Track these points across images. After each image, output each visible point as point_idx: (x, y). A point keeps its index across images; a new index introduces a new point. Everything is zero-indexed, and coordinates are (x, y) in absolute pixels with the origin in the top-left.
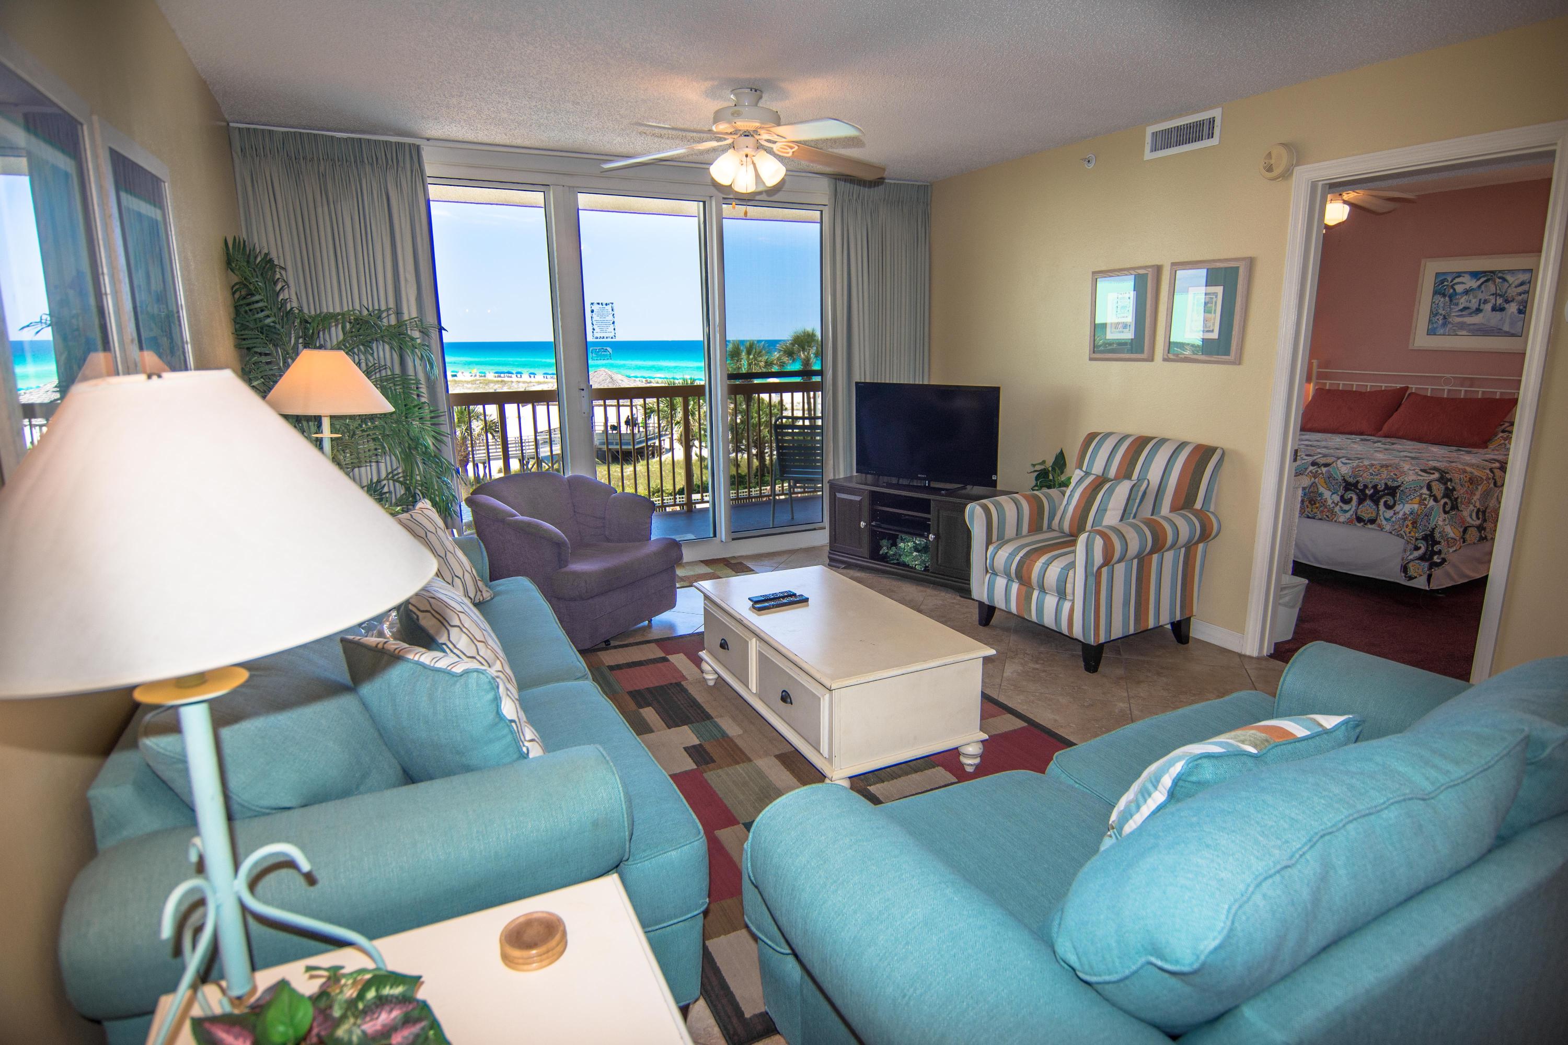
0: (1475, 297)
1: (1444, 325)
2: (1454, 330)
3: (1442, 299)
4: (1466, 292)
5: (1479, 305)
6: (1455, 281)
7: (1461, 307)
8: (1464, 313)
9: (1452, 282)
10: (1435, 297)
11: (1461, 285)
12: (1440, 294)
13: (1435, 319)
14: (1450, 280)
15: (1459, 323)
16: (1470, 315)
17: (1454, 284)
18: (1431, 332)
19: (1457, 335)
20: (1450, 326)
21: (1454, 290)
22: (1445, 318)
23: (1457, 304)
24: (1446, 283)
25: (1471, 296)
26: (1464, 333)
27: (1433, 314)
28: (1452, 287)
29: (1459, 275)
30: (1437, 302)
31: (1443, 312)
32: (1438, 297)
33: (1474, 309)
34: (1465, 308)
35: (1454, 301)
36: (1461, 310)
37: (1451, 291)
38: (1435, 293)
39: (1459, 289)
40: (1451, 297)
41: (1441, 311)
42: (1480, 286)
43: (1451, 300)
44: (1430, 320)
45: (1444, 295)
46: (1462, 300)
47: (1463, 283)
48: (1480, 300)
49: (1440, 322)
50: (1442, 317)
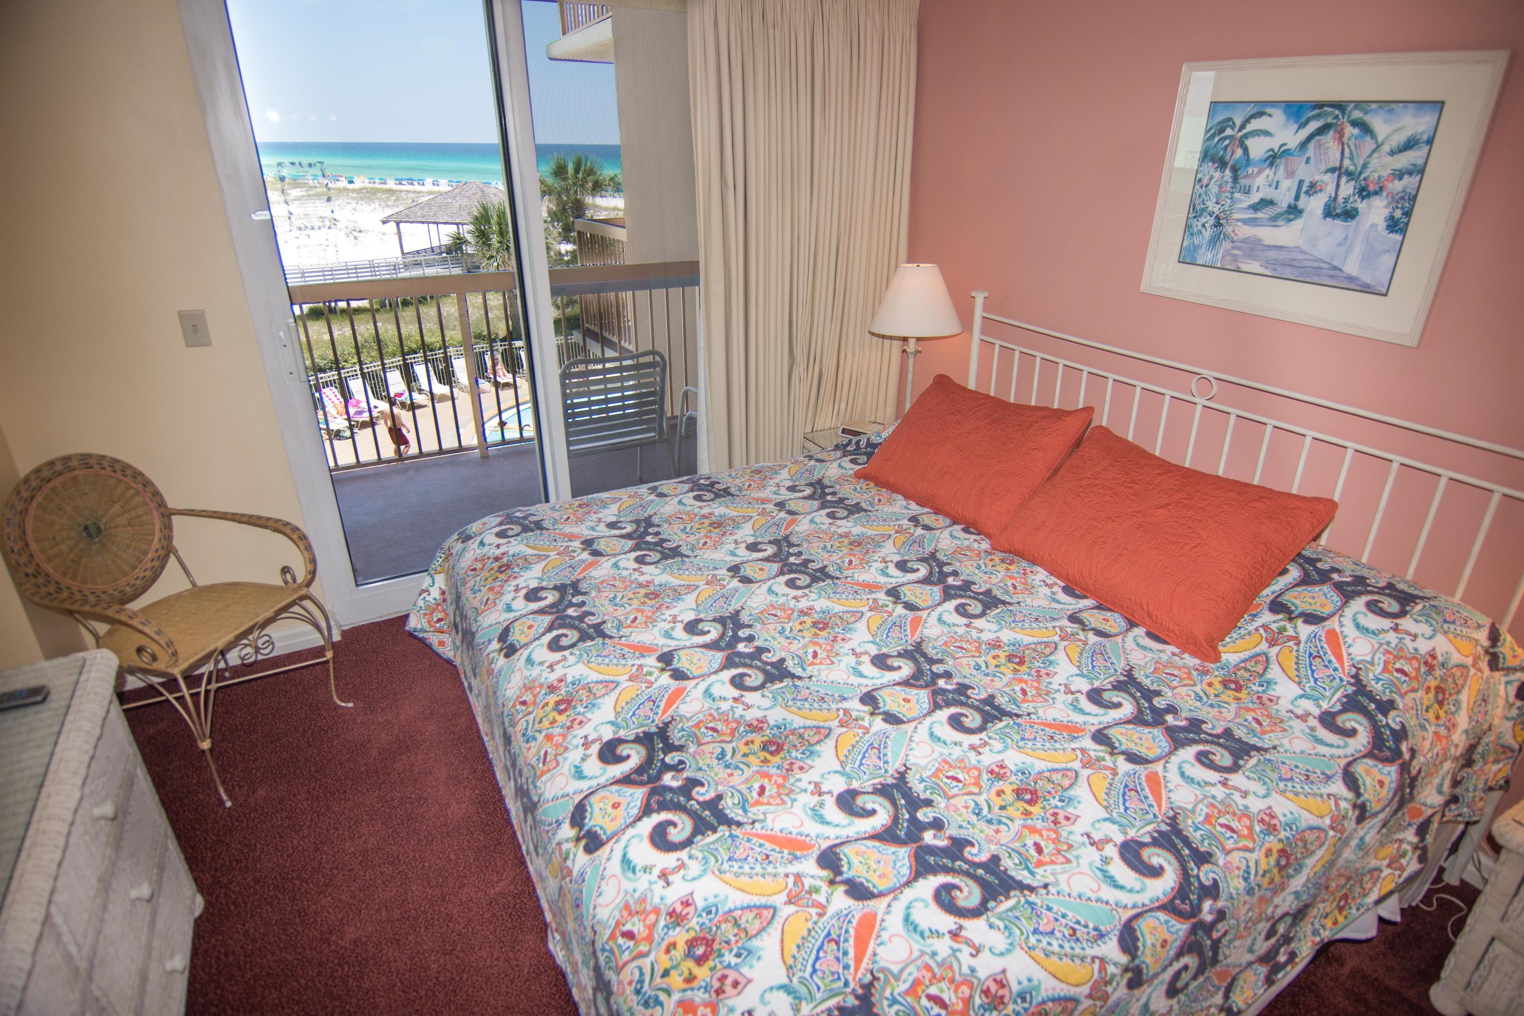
0: (1290, 174)
1: (1215, 240)
2: (1235, 259)
3: (1217, 175)
4: (1273, 159)
5: (1297, 198)
6: (1249, 128)
7: (1255, 198)
8: (1259, 215)
9: (1243, 127)
10: (1205, 165)
11: (1262, 138)
12: (1213, 160)
13: (1197, 225)
14: (1238, 122)
15: (1245, 241)
16: (1274, 220)
17: (1246, 136)
18: (1187, 257)
19: (1238, 271)
20: (1226, 245)
21: (1246, 151)
22: (1218, 224)
23: (1247, 191)
24: (1229, 132)
25: (1281, 171)
26: (1255, 267)
27: (1196, 211)
28: (1242, 144)
29: (1260, 109)
30: (1205, 181)
31: (1216, 209)
32: (1209, 167)
33: (1285, 205)
34: (1266, 203)
35: (1243, 182)
36: (1255, 208)
37: (1239, 152)
38: (1206, 156)
39: (1258, 148)
40: (1235, 170)
41: (1212, 206)
42: (1304, 145)
43: (1235, 179)
44: (1188, 227)
45: (1222, 164)
46: (1260, 181)
47: (1267, 133)
48: (1301, 182)
49: (1208, 233)
50: (1212, 221)
